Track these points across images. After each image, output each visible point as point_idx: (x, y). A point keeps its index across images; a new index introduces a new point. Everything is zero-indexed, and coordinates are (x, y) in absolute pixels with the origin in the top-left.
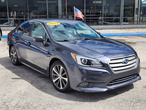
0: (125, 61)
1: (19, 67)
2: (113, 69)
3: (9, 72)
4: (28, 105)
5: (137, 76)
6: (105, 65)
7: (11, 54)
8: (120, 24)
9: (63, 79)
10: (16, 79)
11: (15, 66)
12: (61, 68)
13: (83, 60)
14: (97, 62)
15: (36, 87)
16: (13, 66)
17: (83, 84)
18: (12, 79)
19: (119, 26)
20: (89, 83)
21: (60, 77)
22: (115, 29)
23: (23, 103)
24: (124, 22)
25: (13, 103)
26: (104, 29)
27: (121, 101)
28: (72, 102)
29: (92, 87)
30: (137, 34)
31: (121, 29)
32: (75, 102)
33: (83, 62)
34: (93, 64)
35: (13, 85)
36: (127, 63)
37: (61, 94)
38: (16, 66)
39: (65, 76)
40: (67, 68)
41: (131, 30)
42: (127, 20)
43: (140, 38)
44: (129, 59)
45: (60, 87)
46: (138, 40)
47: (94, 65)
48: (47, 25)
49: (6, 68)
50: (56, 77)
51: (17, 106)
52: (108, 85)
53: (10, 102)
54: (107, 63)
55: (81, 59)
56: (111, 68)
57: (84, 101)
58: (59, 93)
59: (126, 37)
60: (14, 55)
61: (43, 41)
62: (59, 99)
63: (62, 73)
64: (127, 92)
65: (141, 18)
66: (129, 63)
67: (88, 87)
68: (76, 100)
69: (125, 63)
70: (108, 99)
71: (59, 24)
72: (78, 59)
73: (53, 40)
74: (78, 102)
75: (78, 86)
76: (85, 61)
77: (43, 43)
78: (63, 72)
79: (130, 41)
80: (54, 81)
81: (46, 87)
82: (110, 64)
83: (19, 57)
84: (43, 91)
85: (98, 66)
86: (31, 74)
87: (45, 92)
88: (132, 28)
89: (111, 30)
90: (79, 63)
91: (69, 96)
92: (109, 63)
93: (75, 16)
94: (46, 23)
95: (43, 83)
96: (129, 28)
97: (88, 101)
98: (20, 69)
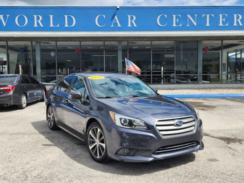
0: (178, 123)
1: (55, 132)
2: (161, 132)
3: (42, 137)
4: (52, 176)
5: (198, 145)
6: (150, 128)
7: (48, 116)
8: (198, 83)
9: (101, 146)
10: (48, 145)
11: (51, 131)
12: (99, 130)
13: (123, 120)
14: (140, 123)
15: (69, 156)
16: (49, 130)
17: (122, 150)
18: (43, 145)
19: (197, 86)
20: (130, 149)
21: (97, 142)
22: (191, 89)
23: (46, 173)
24: (203, 80)
25: (35, 173)
26: (177, 89)
27: (173, 176)
28: (108, 175)
29: (133, 155)
30: (220, 96)
31: (199, 89)
32: (112, 175)
33: (122, 122)
34: (135, 126)
35: (42, 152)
36: (181, 125)
37: (98, 164)
38: (53, 131)
39: (102, 141)
40: (104, 130)
41: (212, 90)
42: (209, 78)
43: (224, 101)
44: (184, 121)
45: (97, 156)
46: (220, 103)
47: (137, 127)
48: (88, 79)
49: (40, 133)
50: (93, 142)
51: (39, 176)
52: (154, 153)
53: (31, 171)
54: (153, 125)
55: (121, 119)
56: (158, 131)
57: (125, 174)
58: (95, 163)
59: (204, 100)
60: (51, 117)
61: (81, 97)
62: (92, 170)
63: (100, 138)
64: (183, 165)
65: (229, 76)
66: (183, 126)
67: (128, 154)
68: (114, 173)
69: (177, 125)
70: (156, 173)
71: (104, 77)
72: (117, 119)
73: (93, 96)
74: (115, 175)
75: (116, 153)
76: (125, 121)
77: (81, 101)
78: (101, 136)
79: (208, 105)
80: (91, 148)
81: (81, 156)
82: (157, 125)
83: (56, 119)
84: (76, 160)
85: (142, 127)
86: (68, 140)
87: (79, 161)
88: (215, 88)
89: (186, 90)
90: (118, 123)
91: (107, 167)
92: (155, 125)
93: (127, 69)
94: (87, 77)
95: (79, 151)
96: (210, 88)
97: (129, 175)
98: (56, 134)
